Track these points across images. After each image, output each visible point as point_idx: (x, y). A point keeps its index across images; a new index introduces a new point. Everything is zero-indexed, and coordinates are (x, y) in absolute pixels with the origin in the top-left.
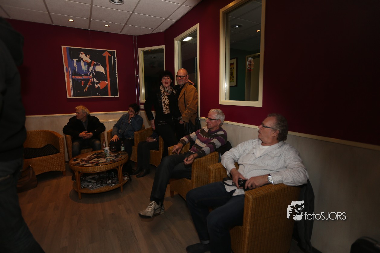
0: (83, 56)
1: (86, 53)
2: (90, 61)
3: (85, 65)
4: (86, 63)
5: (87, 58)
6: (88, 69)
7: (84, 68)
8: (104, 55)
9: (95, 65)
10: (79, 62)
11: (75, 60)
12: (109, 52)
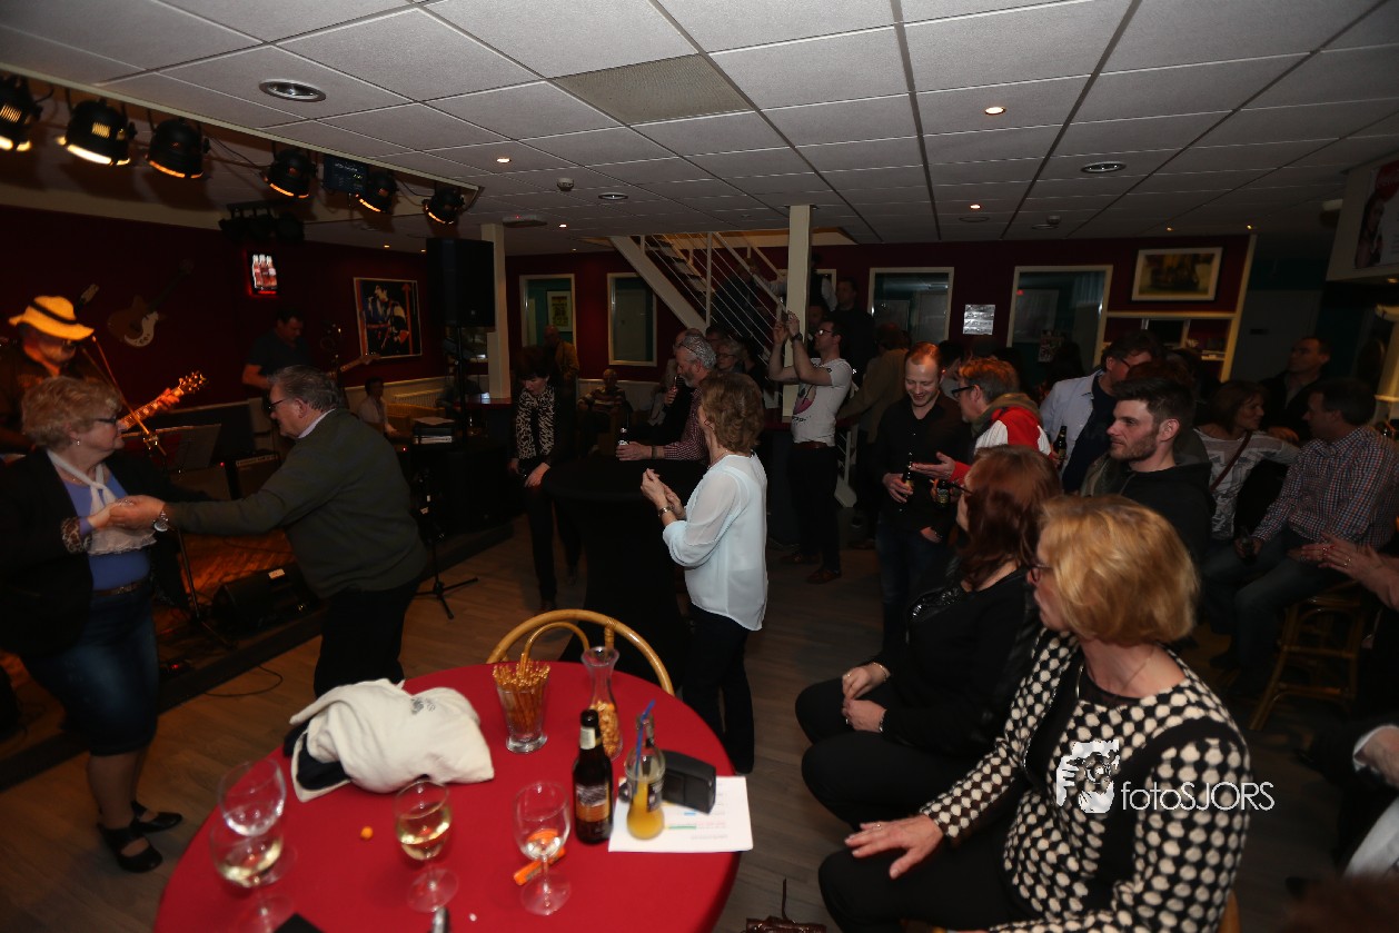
0: (378, 292)
1: (383, 286)
2: (387, 300)
3: (381, 306)
4: (383, 303)
5: (382, 295)
6: (385, 312)
7: (380, 310)
8: (403, 289)
9: (394, 305)
10: (374, 302)
11: (370, 299)
12: (410, 284)
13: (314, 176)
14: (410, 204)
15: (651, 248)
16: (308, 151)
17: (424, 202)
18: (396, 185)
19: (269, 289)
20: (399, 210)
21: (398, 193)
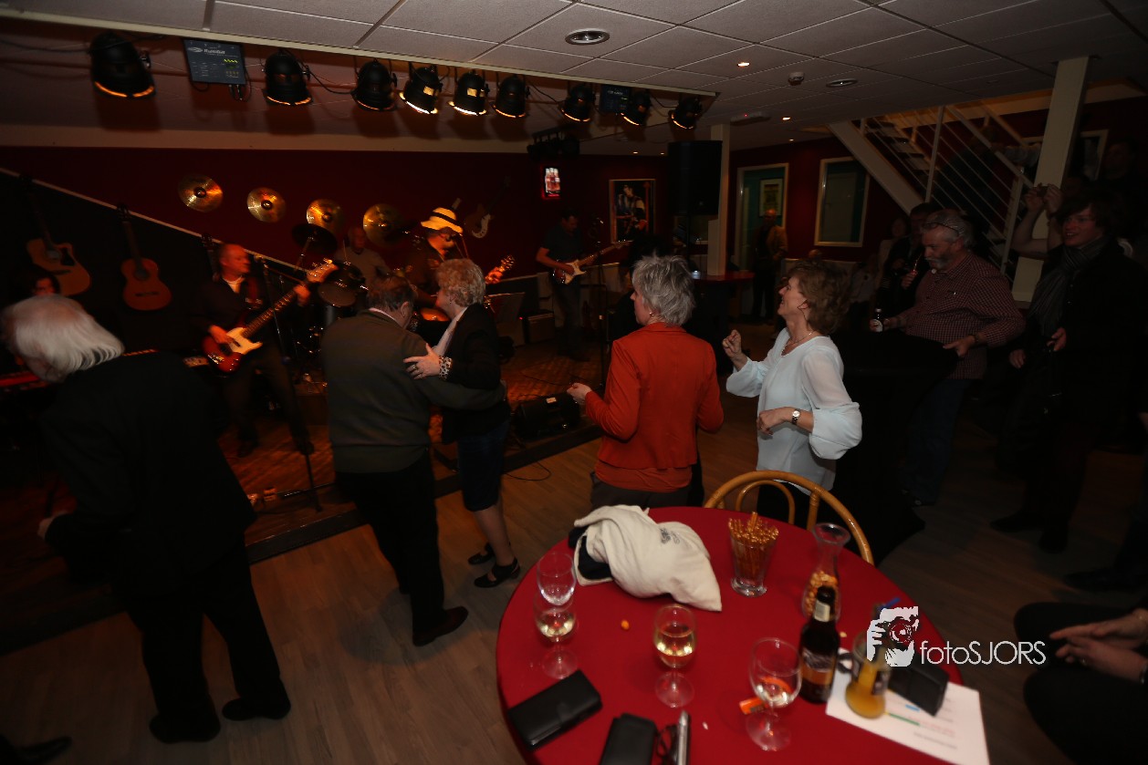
1: (630, 185)
2: (632, 195)
3: (628, 201)
5: (629, 191)
6: (630, 205)
9: (638, 199)
10: (623, 197)
11: (620, 195)
12: (649, 181)
13: (594, 104)
14: (659, 115)
15: (873, 131)
16: (591, 84)
17: (670, 113)
18: (650, 101)
19: (554, 193)
20: (650, 122)
21: (651, 108)
